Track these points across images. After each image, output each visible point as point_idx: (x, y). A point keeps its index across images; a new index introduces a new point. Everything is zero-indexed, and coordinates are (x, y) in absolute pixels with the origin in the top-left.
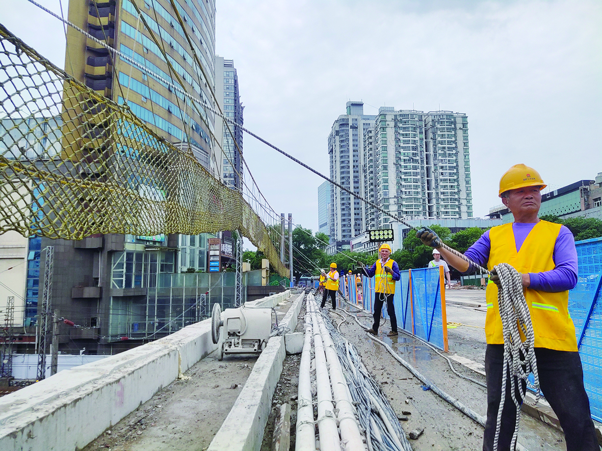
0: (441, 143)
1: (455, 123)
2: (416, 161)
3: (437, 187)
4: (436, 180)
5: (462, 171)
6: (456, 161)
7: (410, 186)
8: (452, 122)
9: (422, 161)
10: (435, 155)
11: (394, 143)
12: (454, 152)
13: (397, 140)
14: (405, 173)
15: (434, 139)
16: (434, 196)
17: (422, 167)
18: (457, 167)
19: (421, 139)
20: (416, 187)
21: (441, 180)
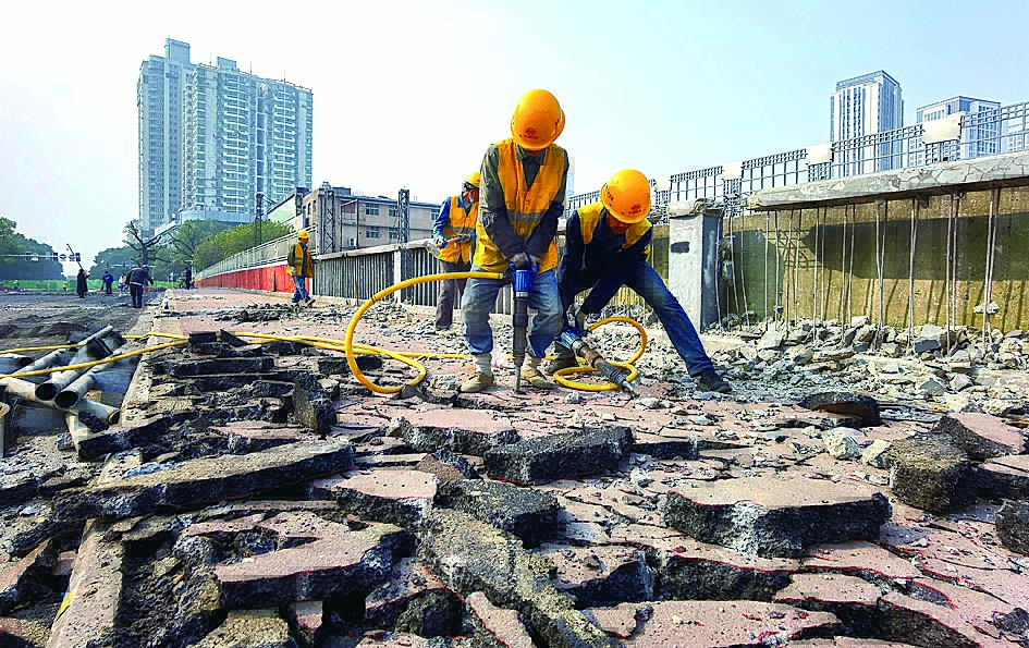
0: (278, 119)
1: (297, 99)
2: (245, 137)
3: (269, 172)
4: (269, 165)
5: (302, 157)
6: (296, 144)
7: (235, 167)
8: (293, 98)
9: (253, 139)
10: (270, 133)
11: (215, 110)
12: (293, 133)
13: (220, 106)
14: (229, 150)
15: (270, 114)
16: (265, 183)
17: (252, 147)
18: (296, 152)
19: (253, 111)
20: (242, 170)
21: (275, 164)
